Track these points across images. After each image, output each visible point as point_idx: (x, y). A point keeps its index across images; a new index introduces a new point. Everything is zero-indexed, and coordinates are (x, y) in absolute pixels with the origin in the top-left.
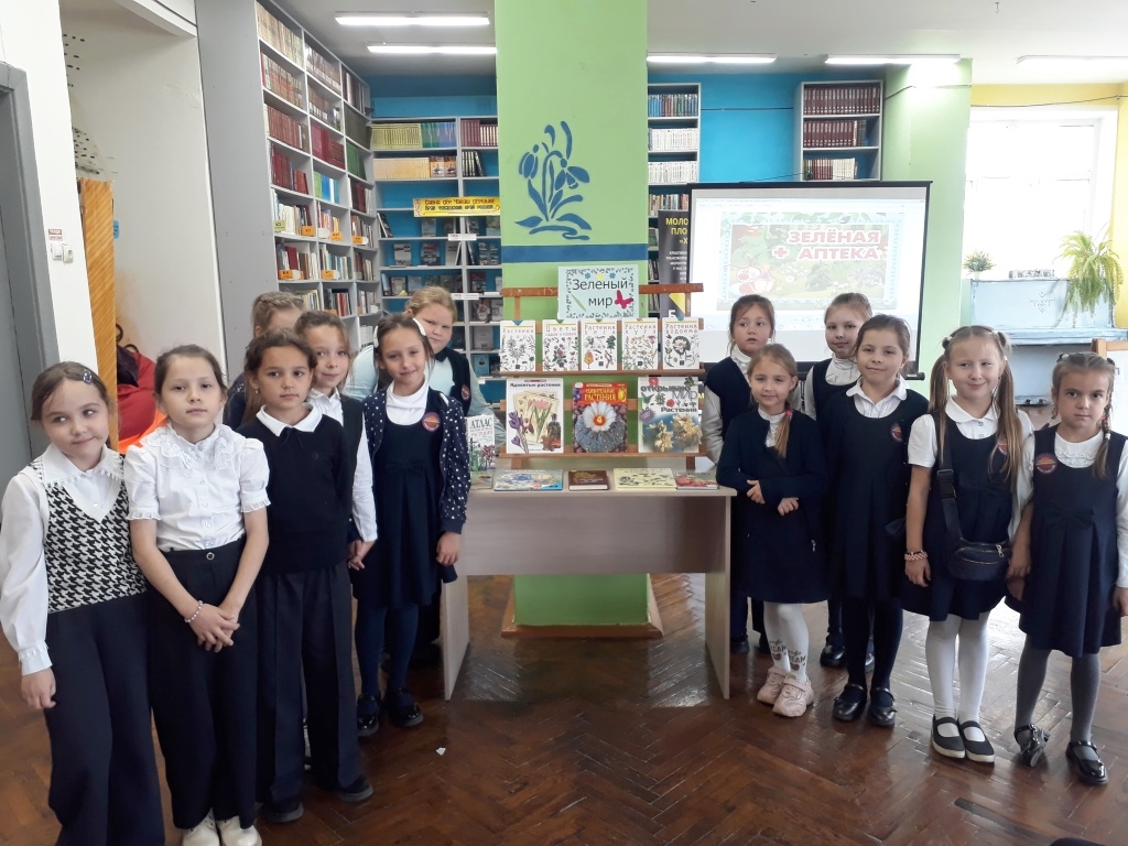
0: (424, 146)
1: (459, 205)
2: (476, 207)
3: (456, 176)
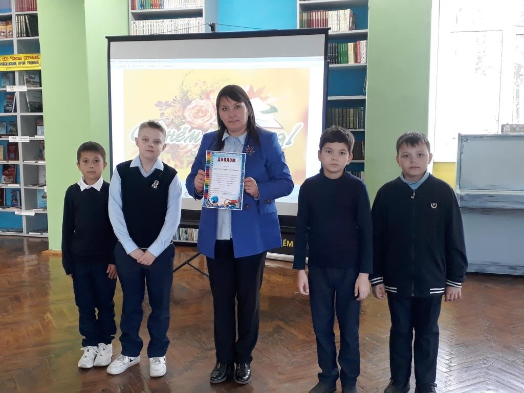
1: (14, 61)
2: (26, 63)
3: (12, 37)
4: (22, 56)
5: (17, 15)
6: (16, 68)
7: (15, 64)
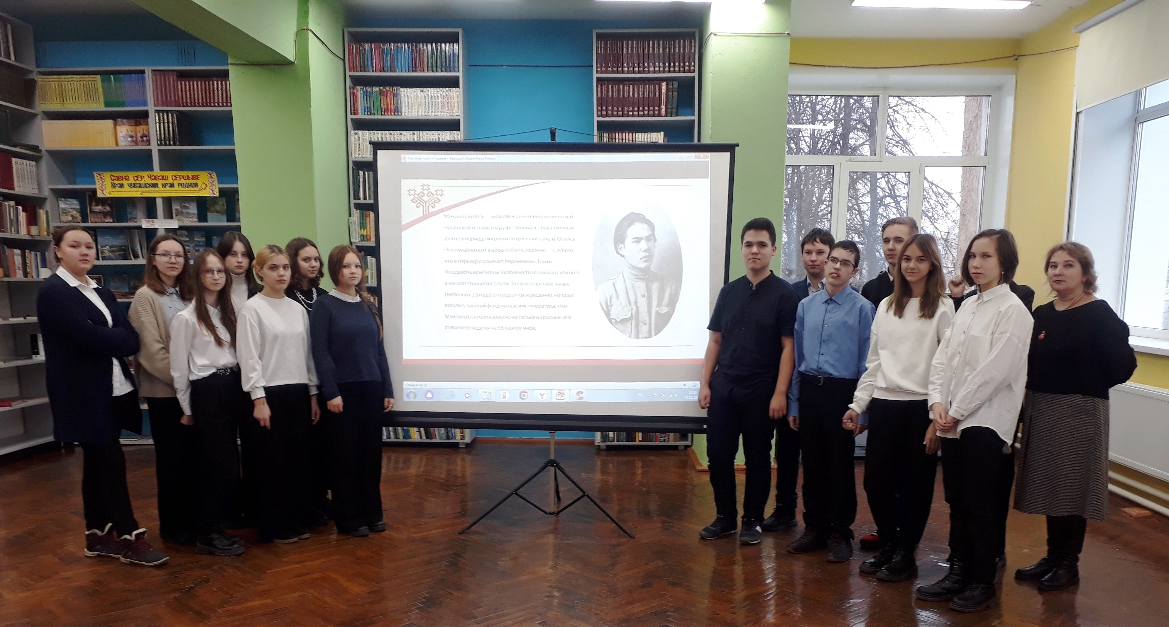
0: (107, 104)
1: (154, 182)
2: (176, 185)
3: (149, 145)
4: (169, 174)
5: (156, 111)
6: (159, 193)
7: (156, 185)
